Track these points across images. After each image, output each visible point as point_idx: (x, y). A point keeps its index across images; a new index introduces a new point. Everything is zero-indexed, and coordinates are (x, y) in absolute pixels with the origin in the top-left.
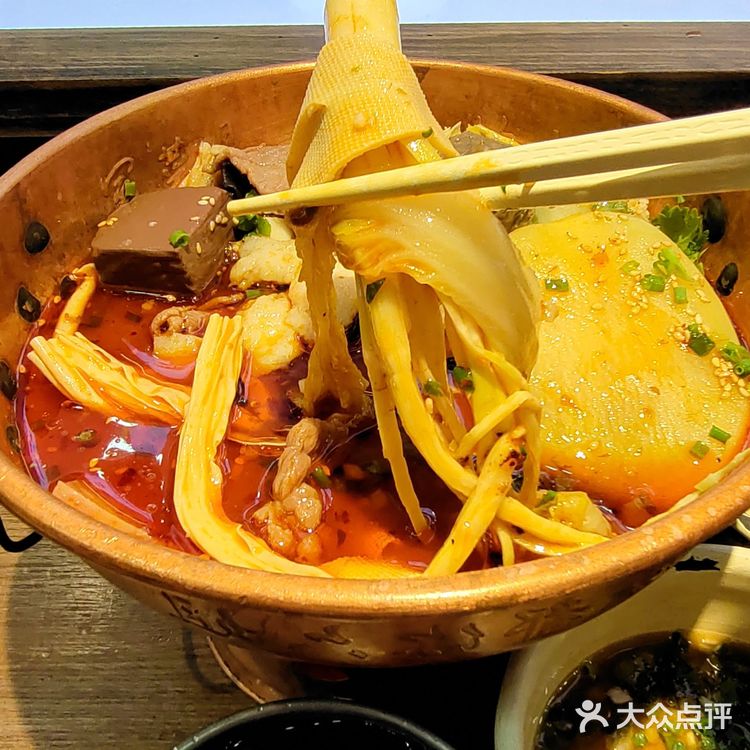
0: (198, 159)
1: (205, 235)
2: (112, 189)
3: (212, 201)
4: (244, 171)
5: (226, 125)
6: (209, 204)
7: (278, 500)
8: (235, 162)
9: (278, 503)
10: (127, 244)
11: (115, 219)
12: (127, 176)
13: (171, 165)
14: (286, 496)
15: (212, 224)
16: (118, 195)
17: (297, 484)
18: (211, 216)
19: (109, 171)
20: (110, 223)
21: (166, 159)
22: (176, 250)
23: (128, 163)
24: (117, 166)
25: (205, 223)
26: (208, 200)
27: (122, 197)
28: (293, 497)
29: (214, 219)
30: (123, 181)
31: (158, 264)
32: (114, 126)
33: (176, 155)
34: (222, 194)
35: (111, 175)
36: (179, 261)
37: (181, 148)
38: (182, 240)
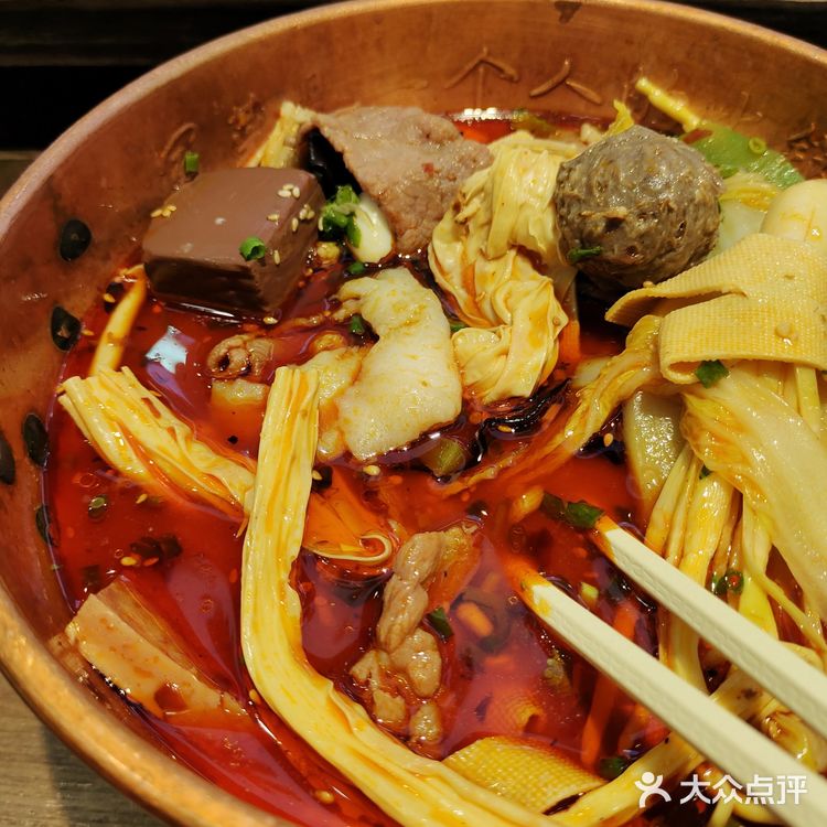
0: (278, 124)
1: (286, 239)
2: (169, 164)
3: (297, 192)
4: (338, 148)
5: (314, 76)
6: (292, 195)
7: (385, 651)
8: (326, 132)
9: (384, 655)
10: (187, 250)
11: (173, 208)
12: (188, 147)
13: (243, 128)
14: (397, 648)
15: (295, 222)
16: (176, 171)
17: (411, 632)
18: (294, 212)
19: (165, 143)
20: (167, 213)
21: (237, 121)
22: (249, 264)
23: (189, 131)
24: (176, 135)
25: (285, 222)
26: (291, 190)
27: (182, 173)
28: (405, 650)
29: (297, 216)
30: (183, 154)
31: (224, 279)
32: (173, 87)
33: (249, 116)
34: (310, 180)
35: (168, 147)
36: (251, 277)
37: (257, 107)
38: (256, 250)
